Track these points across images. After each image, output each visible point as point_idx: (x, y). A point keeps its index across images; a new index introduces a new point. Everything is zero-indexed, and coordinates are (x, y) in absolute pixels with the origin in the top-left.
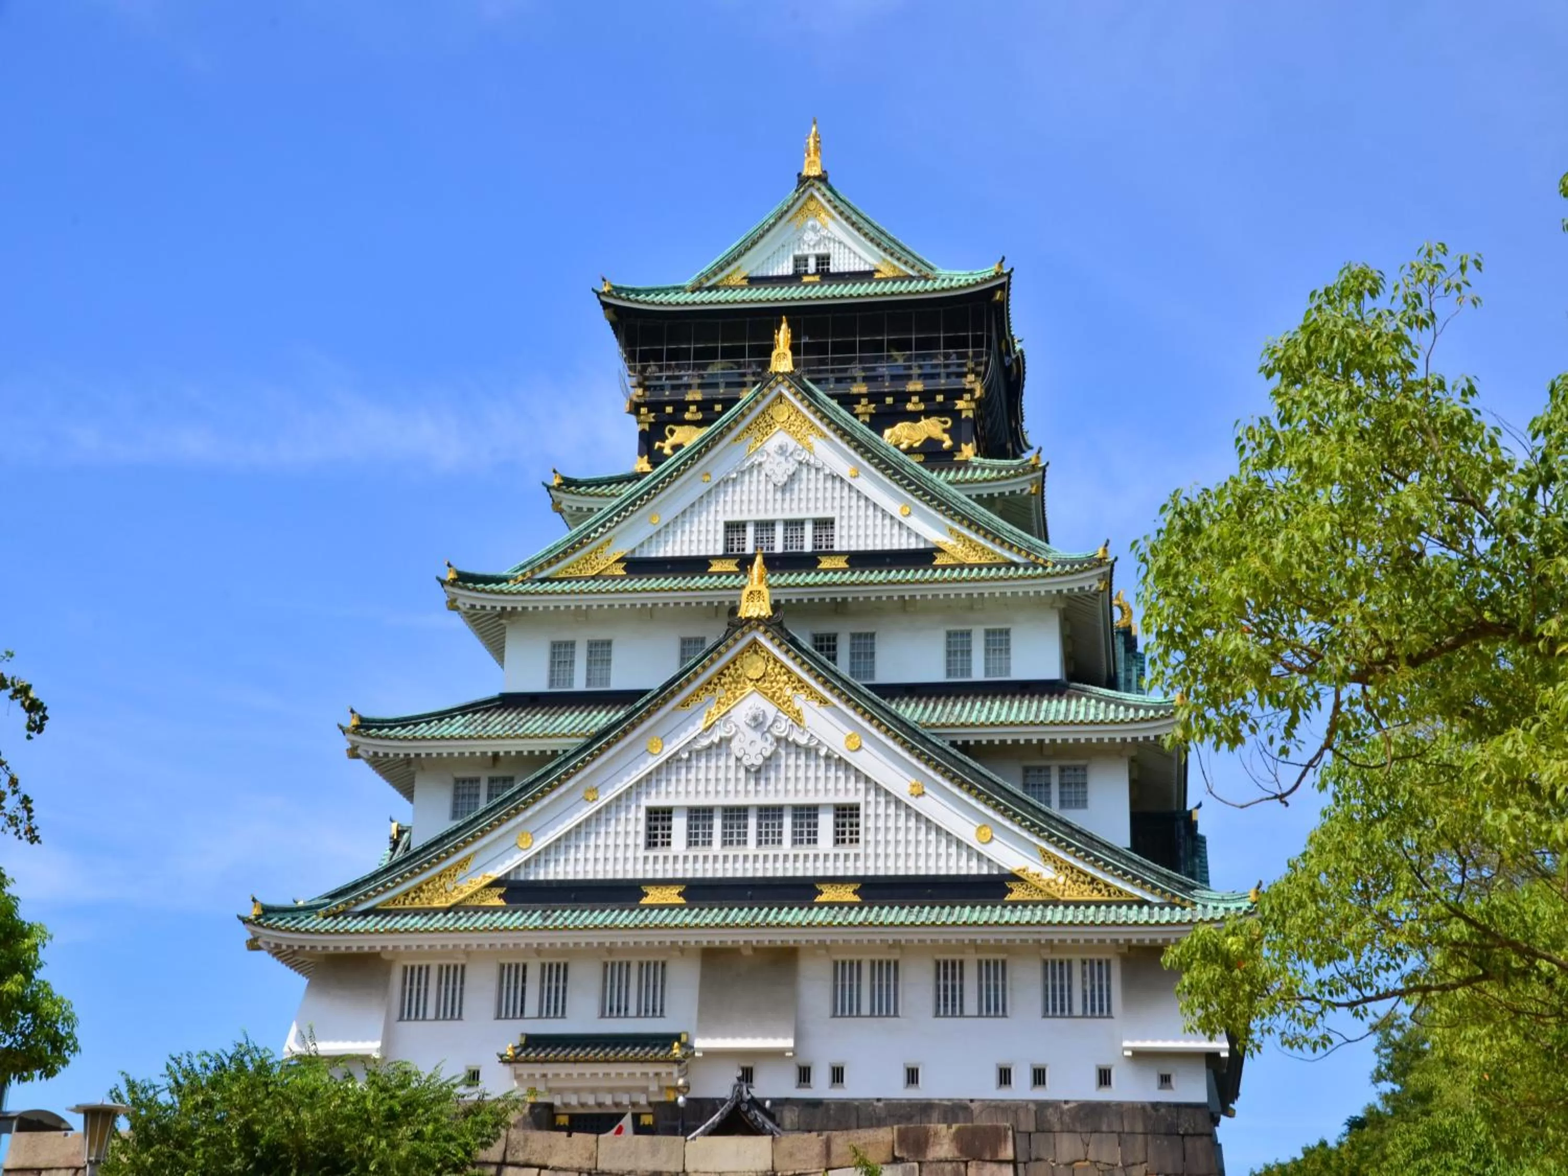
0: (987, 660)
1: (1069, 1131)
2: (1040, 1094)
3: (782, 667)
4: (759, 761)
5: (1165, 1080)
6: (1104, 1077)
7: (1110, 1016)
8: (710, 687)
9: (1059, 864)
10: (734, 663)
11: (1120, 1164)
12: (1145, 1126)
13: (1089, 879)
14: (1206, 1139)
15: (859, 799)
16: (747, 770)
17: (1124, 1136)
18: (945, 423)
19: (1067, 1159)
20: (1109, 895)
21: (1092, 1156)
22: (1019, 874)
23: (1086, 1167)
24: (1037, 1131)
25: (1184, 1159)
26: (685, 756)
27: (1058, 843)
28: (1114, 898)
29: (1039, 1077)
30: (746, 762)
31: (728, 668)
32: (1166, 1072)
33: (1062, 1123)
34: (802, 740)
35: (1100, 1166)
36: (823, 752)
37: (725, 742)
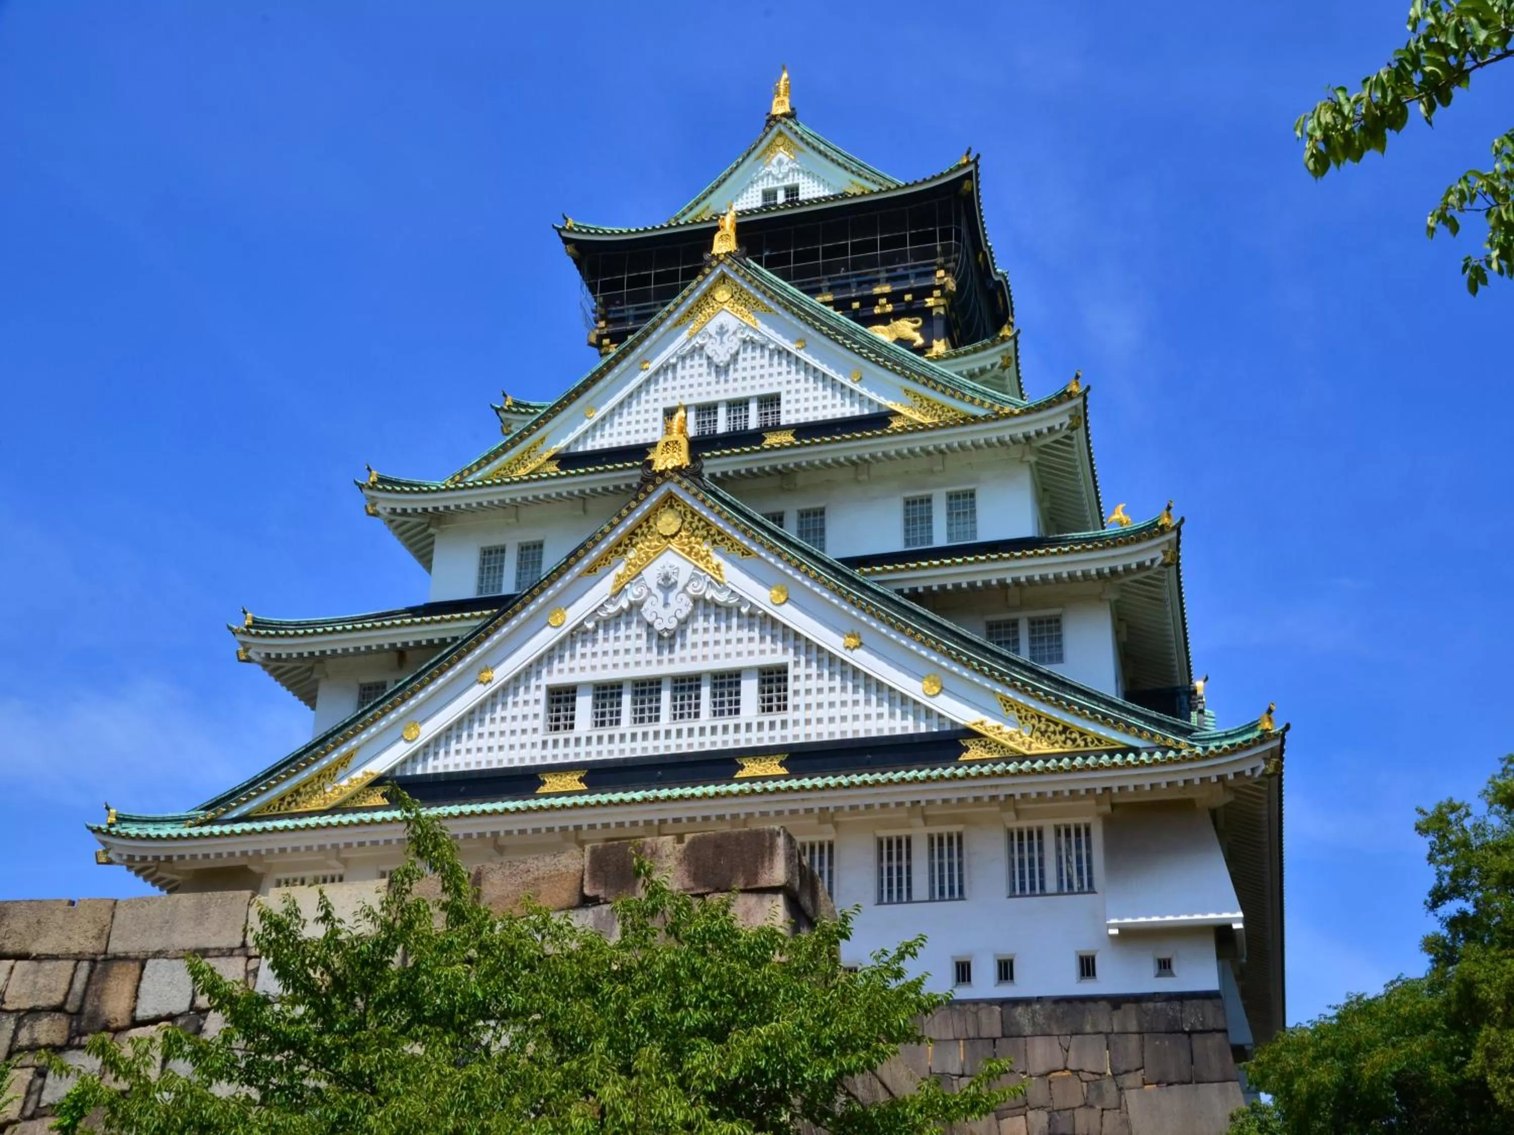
0: (950, 525)
1: (1044, 1035)
2: (1006, 991)
3: (700, 520)
4: (673, 625)
5: (1164, 966)
6: (1087, 967)
7: (1091, 890)
8: (621, 549)
9: (1023, 713)
10: (647, 521)
11: (1109, 1072)
12: (1140, 1024)
13: (1060, 728)
14: (1219, 1036)
15: (789, 658)
16: (660, 637)
17: (1112, 1037)
18: (916, 322)
19: (1042, 1069)
20: (1086, 745)
21: (1072, 1065)
22: (975, 728)
23: (1066, 1079)
24: (1004, 1036)
25: (1192, 1063)
26: (590, 625)
27: (1023, 689)
28: (1092, 747)
29: (1006, 970)
30: (658, 626)
31: (640, 526)
32: (1164, 955)
33: (1034, 1024)
34: (721, 598)
35: (1086, 1076)
36: (744, 610)
37: (635, 607)
